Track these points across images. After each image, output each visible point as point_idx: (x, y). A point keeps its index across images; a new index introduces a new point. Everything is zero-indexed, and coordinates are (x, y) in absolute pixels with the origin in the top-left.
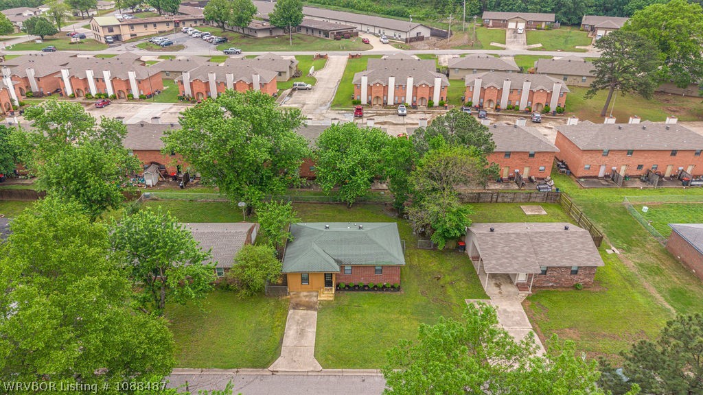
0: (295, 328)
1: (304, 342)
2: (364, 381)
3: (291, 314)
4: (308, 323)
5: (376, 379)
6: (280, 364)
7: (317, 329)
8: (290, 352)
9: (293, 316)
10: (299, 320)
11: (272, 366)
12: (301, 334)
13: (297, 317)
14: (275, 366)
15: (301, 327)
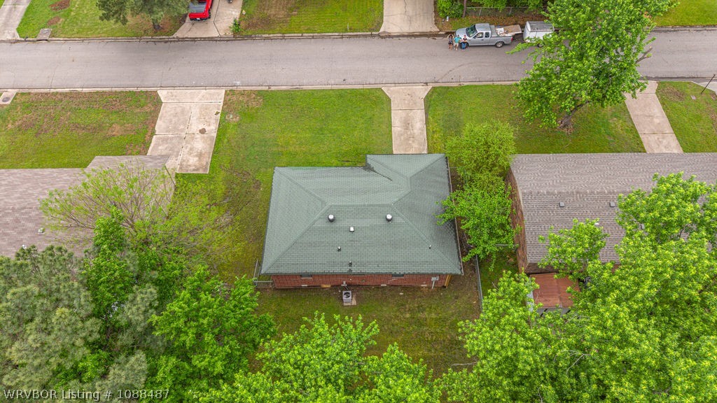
0: (415, 131)
1: (403, 114)
2: (344, 80)
3: (424, 149)
4: (402, 138)
5: (333, 82)
6: (422, 92)
7: (391, 131)
8: (415, 103)
9: (421, 147)
10: (413, 141)
11: (430, 89)
12: (407, 124)
13: (415, 145)
14: (426, 90)
15: (409, 133)
